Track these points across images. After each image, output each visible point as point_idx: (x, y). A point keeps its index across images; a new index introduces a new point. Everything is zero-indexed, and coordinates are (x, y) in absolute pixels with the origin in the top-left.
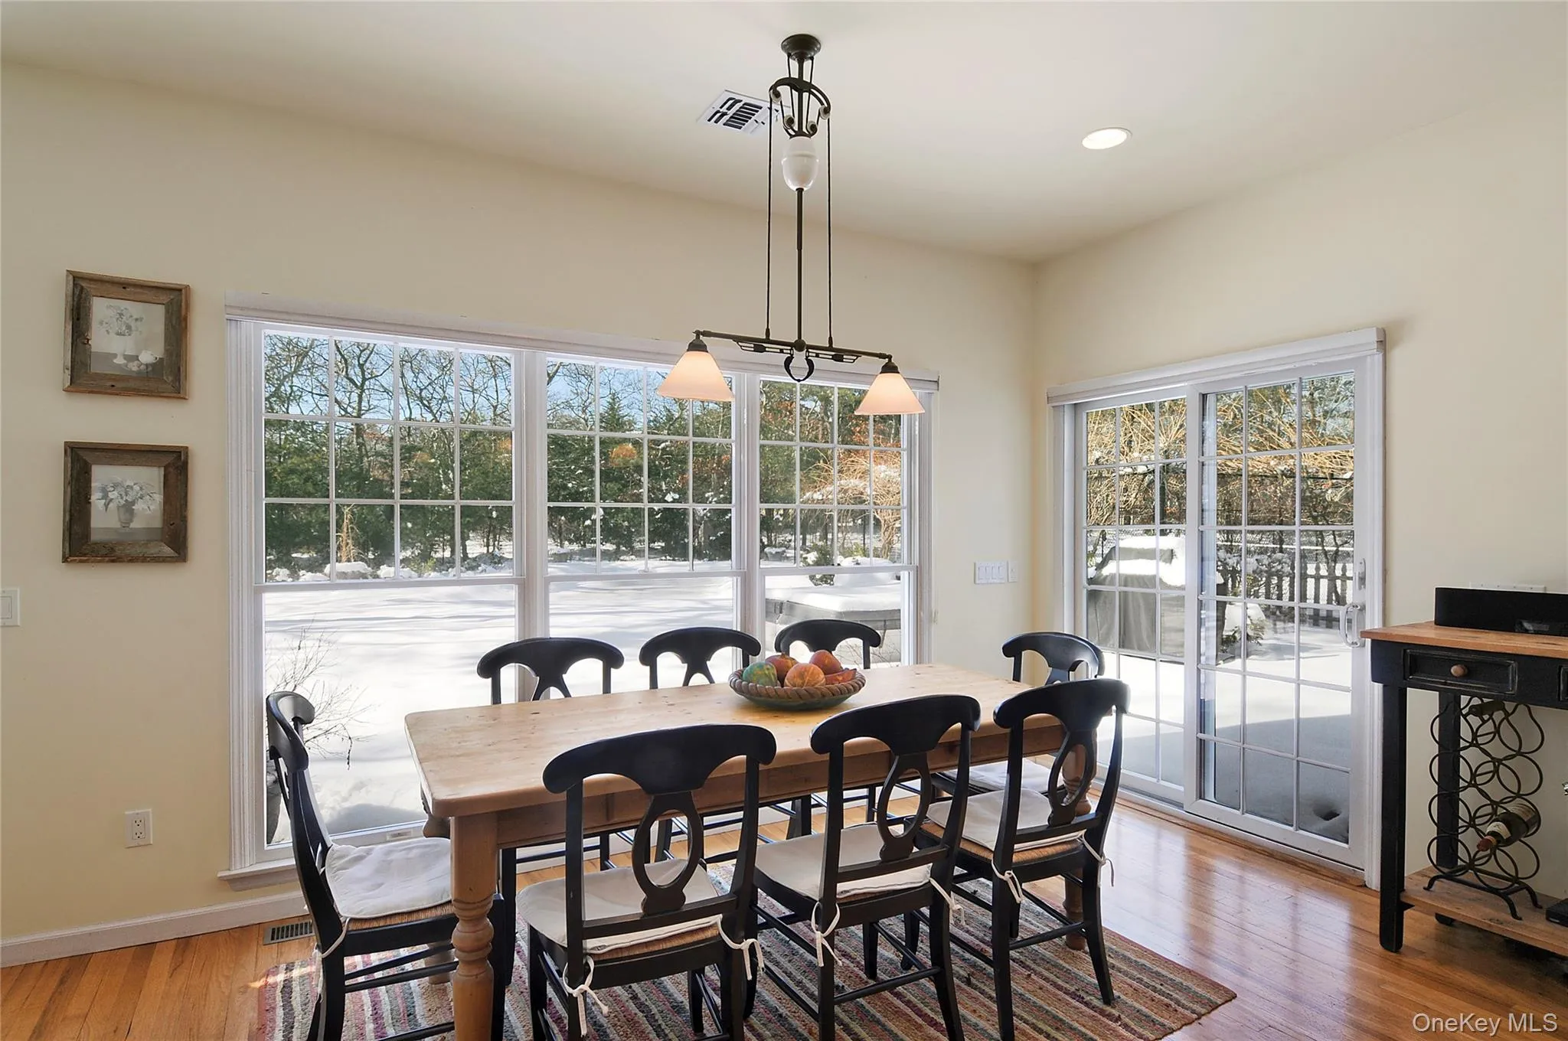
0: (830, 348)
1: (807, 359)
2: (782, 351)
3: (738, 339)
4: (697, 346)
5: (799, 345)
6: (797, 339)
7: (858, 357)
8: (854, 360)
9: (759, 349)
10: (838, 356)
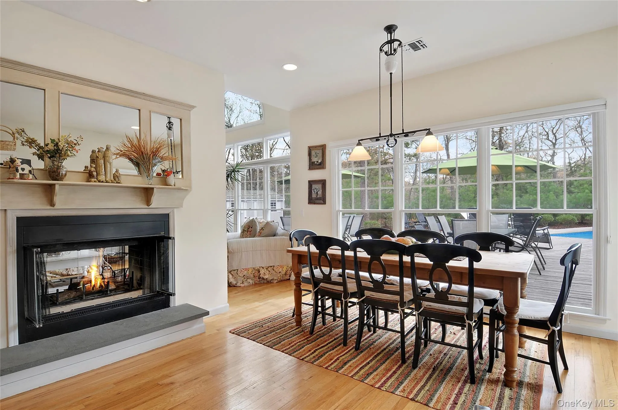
0: (403, 133)
1: (394, 139)
2: (385, 139)
3: (371, 139)
4: (359, 144)
5: (391, 135)
6: (390, 133)
7: (414, 133)
8: (413, 135)
9: (378, 140)
10: (406, 135)
